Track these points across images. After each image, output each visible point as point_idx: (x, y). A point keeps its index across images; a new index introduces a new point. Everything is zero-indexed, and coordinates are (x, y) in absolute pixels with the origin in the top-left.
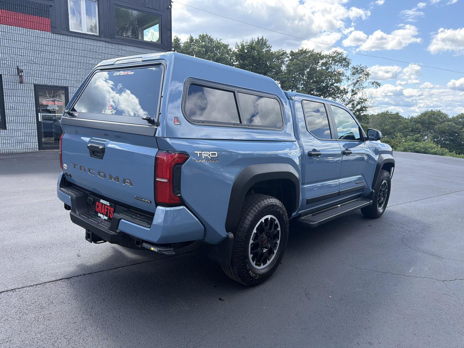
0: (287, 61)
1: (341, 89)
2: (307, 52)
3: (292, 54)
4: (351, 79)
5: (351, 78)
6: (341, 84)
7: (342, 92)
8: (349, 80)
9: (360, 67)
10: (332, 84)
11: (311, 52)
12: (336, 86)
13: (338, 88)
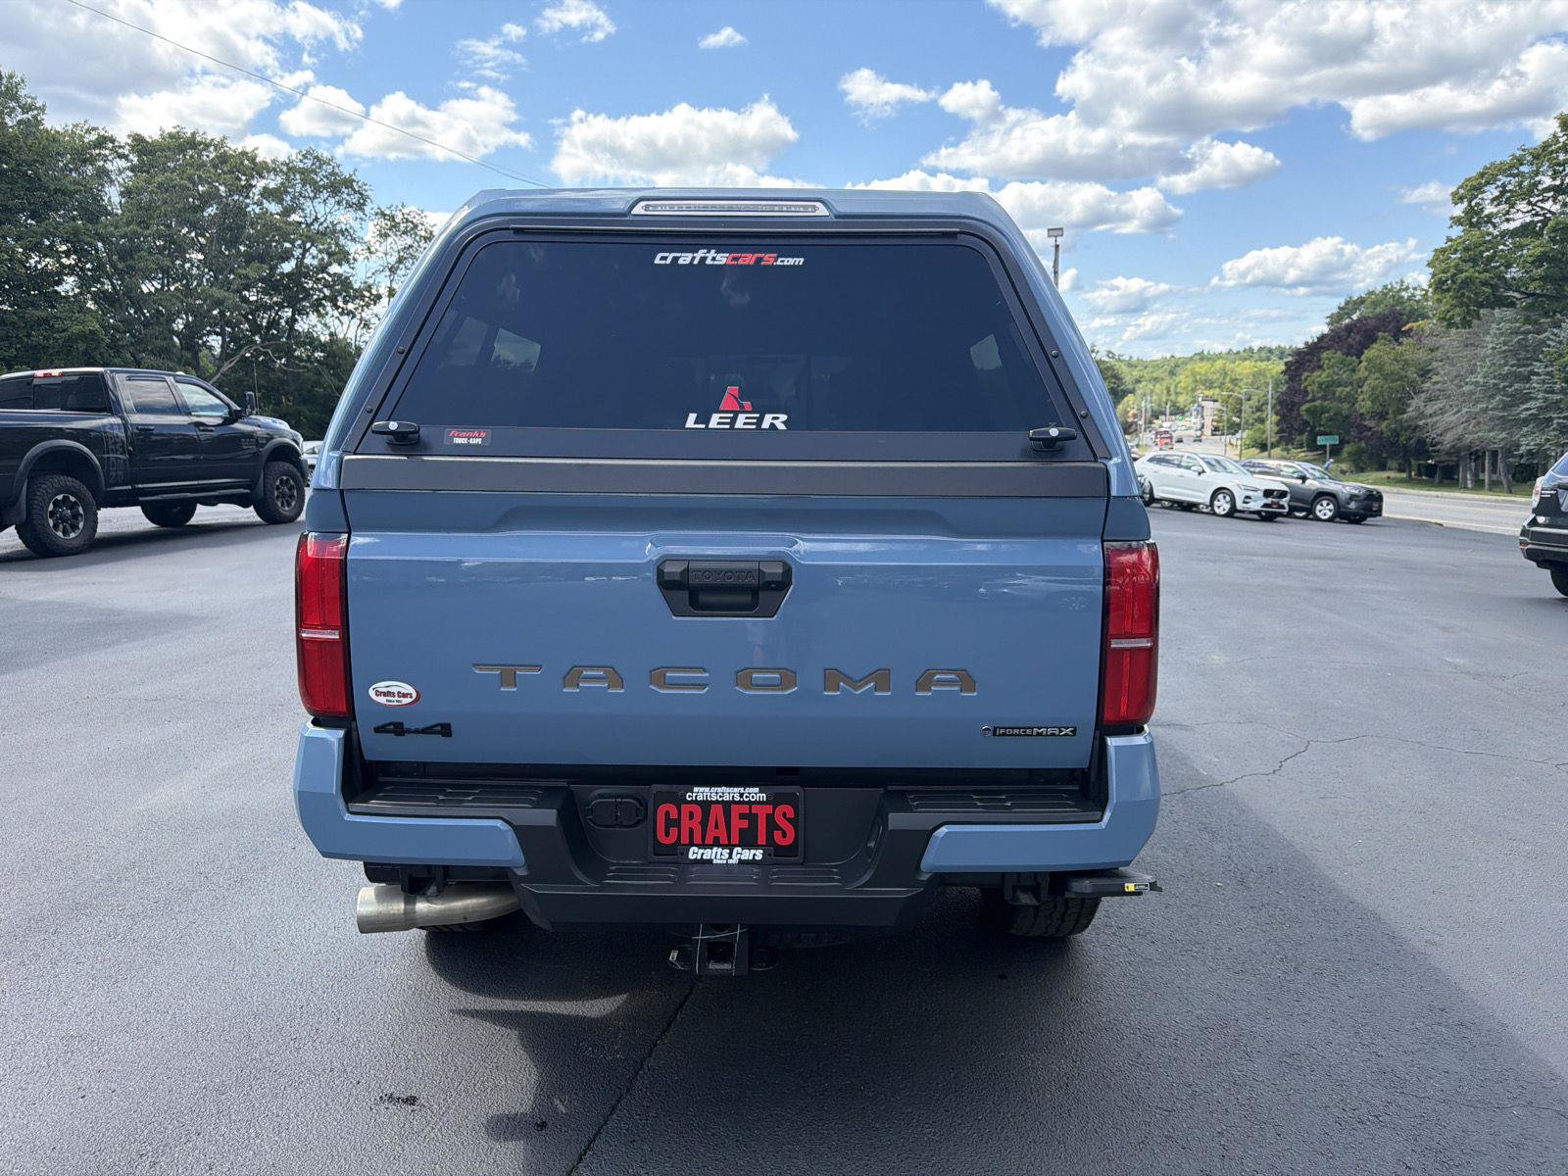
0: (121, 172)
1: (356, 286)
2: (201, 143)
3: (139, 143)
4: (377, 251)
5: (379, 249)
6: (353, 268)
7: (359, 295)
8: (374, 256)
9: (403, 214)
10: (323, 268)
11: (216, 146)
12: (335, 274)
13: (345, 282)
